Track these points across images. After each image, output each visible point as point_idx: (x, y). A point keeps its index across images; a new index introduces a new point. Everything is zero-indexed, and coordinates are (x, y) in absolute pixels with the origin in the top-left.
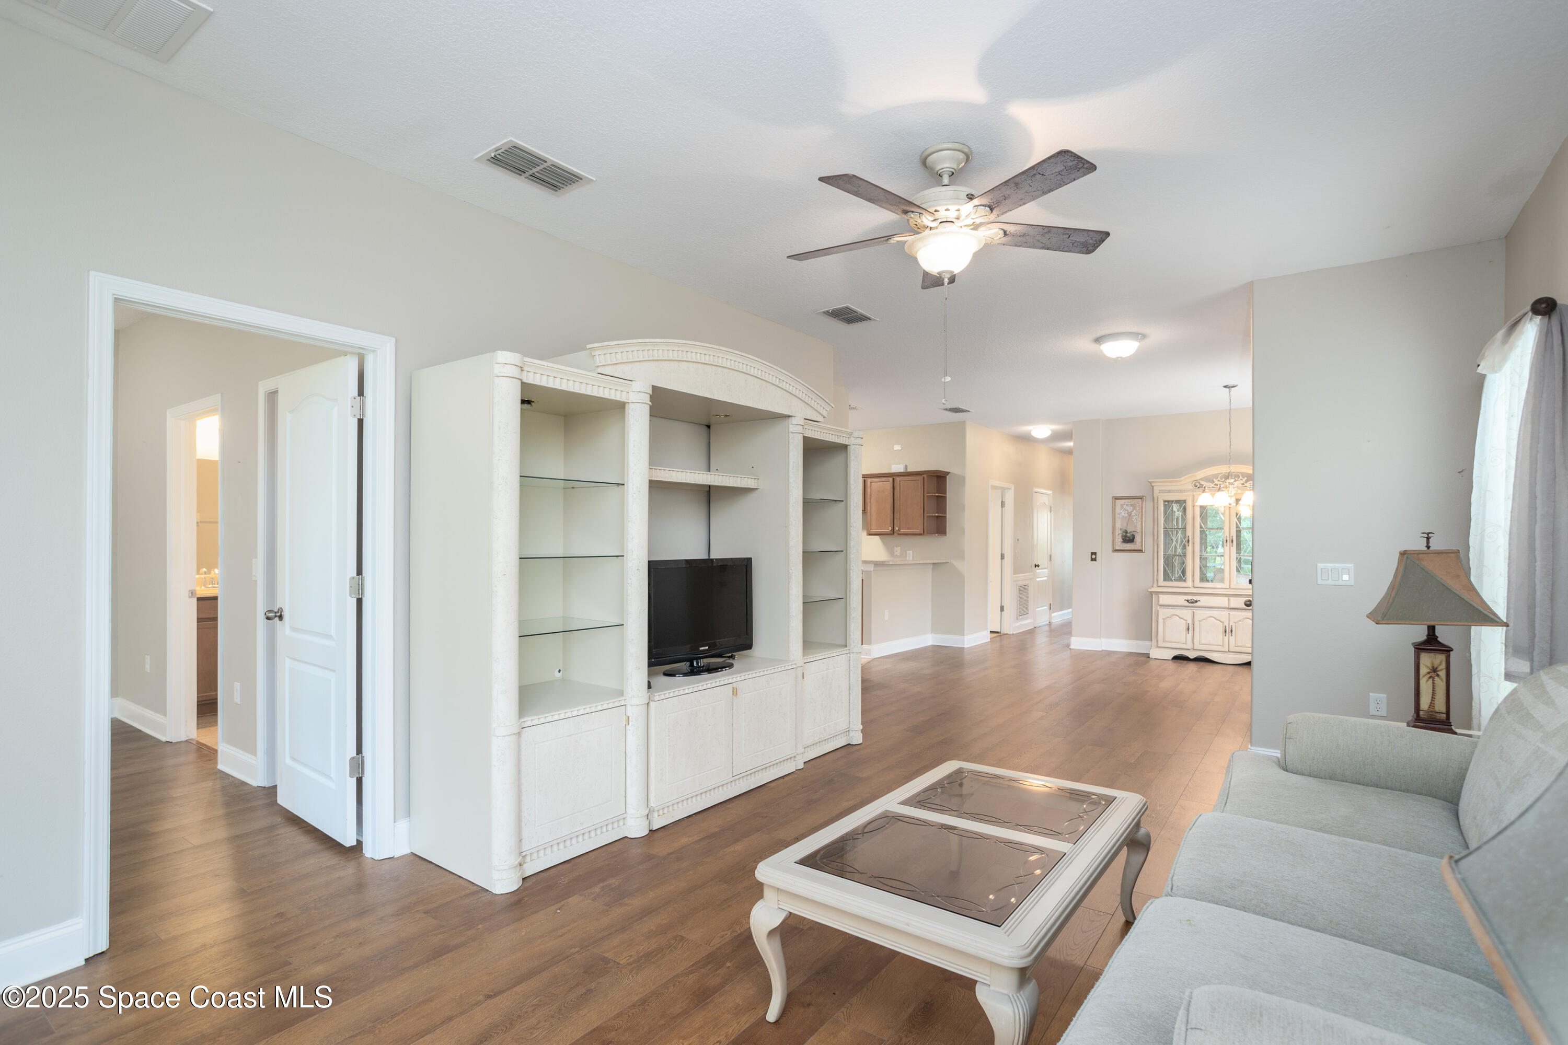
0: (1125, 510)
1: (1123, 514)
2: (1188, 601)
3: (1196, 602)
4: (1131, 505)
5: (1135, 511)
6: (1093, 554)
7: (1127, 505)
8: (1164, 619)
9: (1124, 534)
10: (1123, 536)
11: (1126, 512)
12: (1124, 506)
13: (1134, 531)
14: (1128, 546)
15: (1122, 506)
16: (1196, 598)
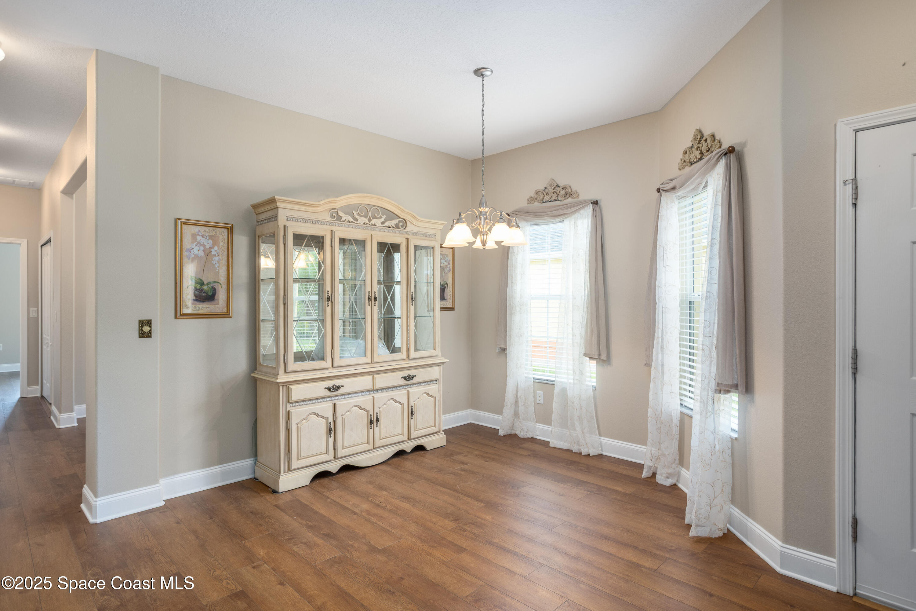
0: (199, 244)
1: (196, 251)
2: (329, 389)
3: (339, 387)
4: (211, 237)
5: (216, 248)
6: (142, 323)
7: (203, 236)
8: (297, 424)
9: (198, 286)
10: (196, 289)
11: (202, 248)
12: (199, 238)
13: (215, 282)
14: (205, 308)
15: (194, 236)
16: (338, 382)
